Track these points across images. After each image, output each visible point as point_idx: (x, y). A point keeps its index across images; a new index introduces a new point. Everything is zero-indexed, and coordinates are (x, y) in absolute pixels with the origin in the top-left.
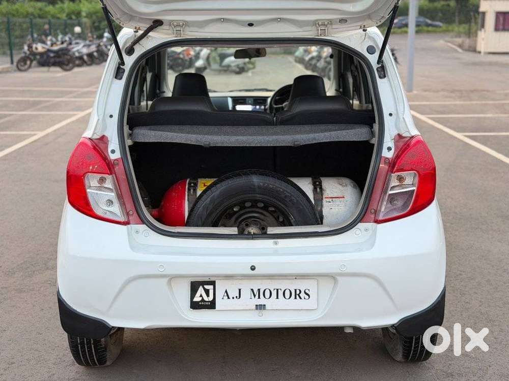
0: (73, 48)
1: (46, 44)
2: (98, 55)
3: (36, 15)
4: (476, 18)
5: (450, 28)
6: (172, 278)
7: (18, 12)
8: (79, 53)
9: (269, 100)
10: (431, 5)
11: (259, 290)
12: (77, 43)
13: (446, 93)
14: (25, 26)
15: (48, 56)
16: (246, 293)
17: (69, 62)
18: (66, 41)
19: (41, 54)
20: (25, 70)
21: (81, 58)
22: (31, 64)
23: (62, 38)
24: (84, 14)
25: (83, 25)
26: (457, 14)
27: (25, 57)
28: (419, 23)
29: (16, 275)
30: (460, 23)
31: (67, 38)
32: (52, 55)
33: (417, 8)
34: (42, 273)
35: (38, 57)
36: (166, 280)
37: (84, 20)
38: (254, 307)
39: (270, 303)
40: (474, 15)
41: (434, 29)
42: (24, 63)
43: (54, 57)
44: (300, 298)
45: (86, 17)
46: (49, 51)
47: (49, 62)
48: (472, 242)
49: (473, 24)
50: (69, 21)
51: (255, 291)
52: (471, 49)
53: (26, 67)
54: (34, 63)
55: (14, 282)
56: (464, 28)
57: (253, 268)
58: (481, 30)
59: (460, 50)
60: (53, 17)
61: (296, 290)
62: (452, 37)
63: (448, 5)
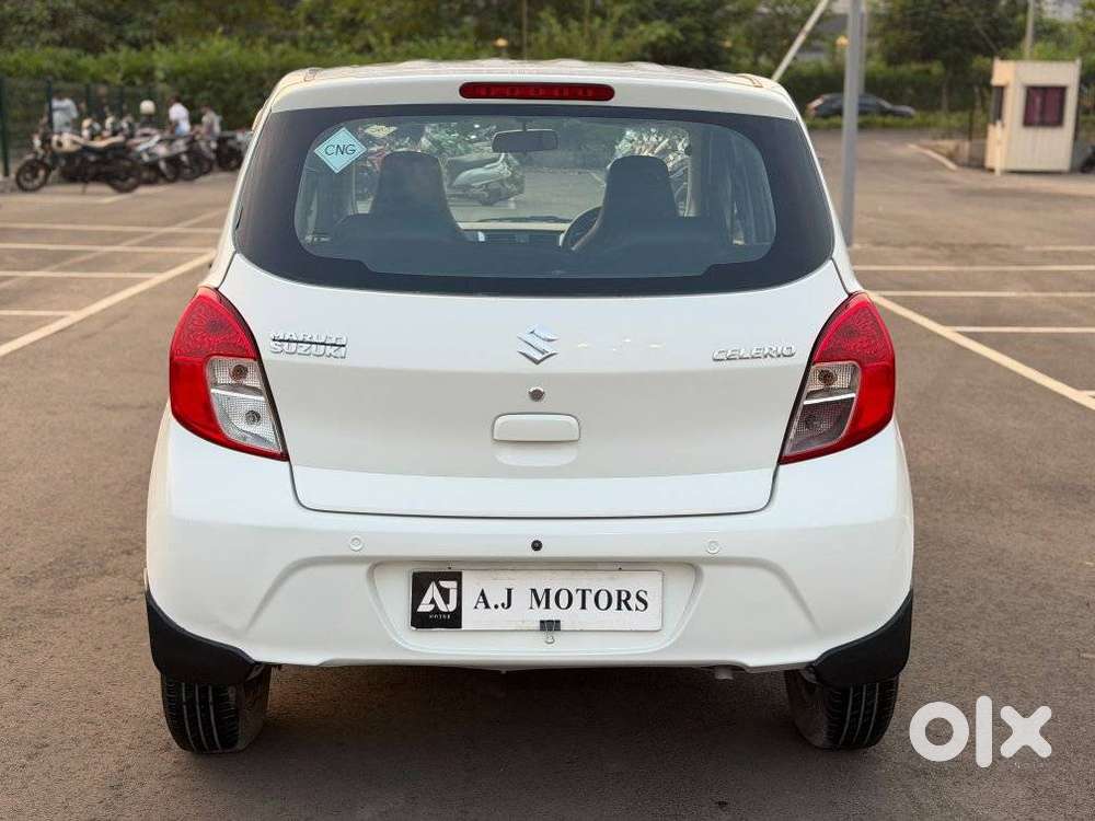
0: (138, 145)
1: (81, 136)
2: (190, 160)
3: (58, 75)
4: (983, 99)
5: (931, 118)
6: (378, 565)
7: (18, 69)
8: (150, 155)
9: (562, 237)
10: (891, 71)
11: (547, 591)
12: (145, 135)
13: (918, 250)
14: (33, 96)
15: (84, 160)
16: (522, 598)
17: (129, 173)
18: (122, 129)
19: (69, 156)
20: (35, 190)
21: (153, 166)
22: (46, 176)
23: (113, 124)
24: (160, 75)
25: (159, 99)
26: (944, 90)
27: (35, 160)
28: (867, 109)
29: (40, 585)
30: (952, 109)
31: (124, 124)
32: (92, 158)
33: (863, 76)
34: (93, 581)
35: (63, 162)
36: (364, 569)
37: (161, 87)
38: (537, 625)
39: (569, 617)
40: (981, 93)
41: (897, 120)
42: (31, 177)
43: (97, 162)
44: (629, 608)
45: (165, 80)
46: (86, 149)
47: (86, 174)
48: (970, 534)
49: (978, 112)
50: (128, 90)
51: (540, 594)
52: (975, 163)
53: (36, 182)
54: (54, 173)
55: (38, 598)
56: (959, 119)
57: (537, 546)
58: (994, 124)
59: (951, 165)
60: (96, 79)
61: (619, 592)
62: (935, 138)
63: (928, 72)
